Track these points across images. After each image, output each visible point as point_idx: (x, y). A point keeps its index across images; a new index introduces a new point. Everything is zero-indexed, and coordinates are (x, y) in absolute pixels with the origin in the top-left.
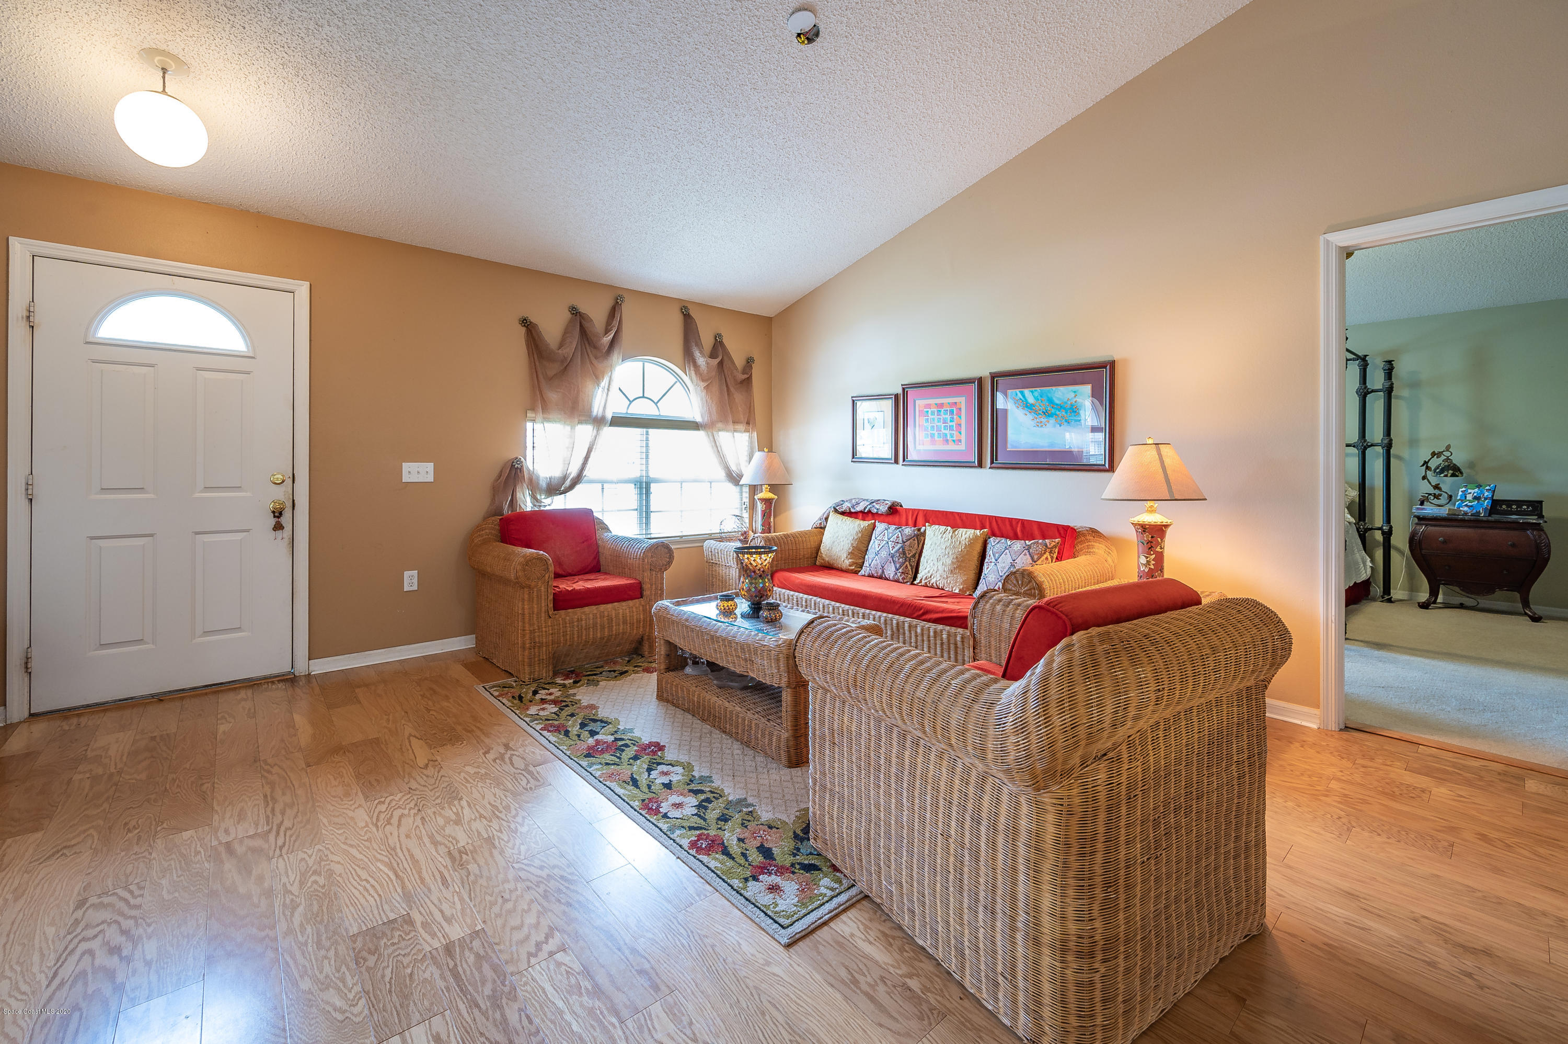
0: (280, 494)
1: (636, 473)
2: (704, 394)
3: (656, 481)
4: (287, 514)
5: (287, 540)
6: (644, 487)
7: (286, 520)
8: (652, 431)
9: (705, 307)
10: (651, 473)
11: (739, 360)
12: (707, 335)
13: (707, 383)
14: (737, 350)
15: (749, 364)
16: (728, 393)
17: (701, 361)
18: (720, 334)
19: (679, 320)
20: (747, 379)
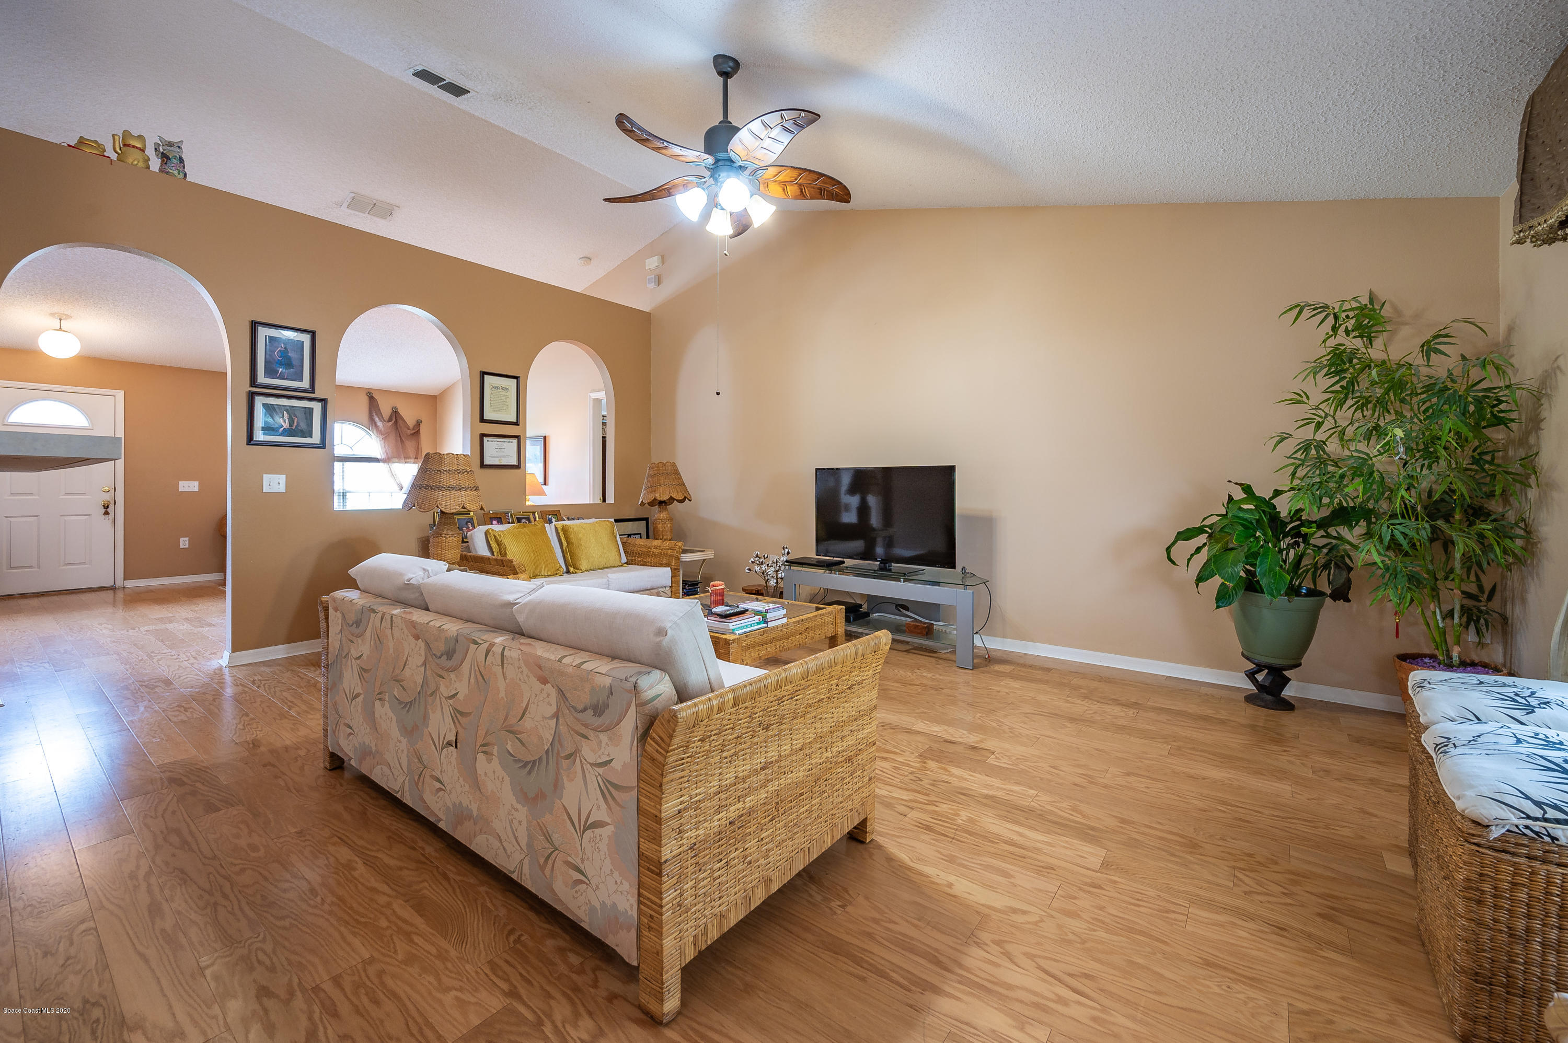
0: (108, 497)
2: (382, 441)
3: (350, 492)
4: (111, 507)
5: (111, 520)
7: (110, 510)
9: (385, 392)
10: (347, 489)
11: (410, 421)
12: (386, 408)
13: (385, 436)
14: (409, 415)
15: (418, 423)
16: (402, 441)
17: (379, 423)
18: (395, 408)
19: (365, 400)
20: (416, 433)
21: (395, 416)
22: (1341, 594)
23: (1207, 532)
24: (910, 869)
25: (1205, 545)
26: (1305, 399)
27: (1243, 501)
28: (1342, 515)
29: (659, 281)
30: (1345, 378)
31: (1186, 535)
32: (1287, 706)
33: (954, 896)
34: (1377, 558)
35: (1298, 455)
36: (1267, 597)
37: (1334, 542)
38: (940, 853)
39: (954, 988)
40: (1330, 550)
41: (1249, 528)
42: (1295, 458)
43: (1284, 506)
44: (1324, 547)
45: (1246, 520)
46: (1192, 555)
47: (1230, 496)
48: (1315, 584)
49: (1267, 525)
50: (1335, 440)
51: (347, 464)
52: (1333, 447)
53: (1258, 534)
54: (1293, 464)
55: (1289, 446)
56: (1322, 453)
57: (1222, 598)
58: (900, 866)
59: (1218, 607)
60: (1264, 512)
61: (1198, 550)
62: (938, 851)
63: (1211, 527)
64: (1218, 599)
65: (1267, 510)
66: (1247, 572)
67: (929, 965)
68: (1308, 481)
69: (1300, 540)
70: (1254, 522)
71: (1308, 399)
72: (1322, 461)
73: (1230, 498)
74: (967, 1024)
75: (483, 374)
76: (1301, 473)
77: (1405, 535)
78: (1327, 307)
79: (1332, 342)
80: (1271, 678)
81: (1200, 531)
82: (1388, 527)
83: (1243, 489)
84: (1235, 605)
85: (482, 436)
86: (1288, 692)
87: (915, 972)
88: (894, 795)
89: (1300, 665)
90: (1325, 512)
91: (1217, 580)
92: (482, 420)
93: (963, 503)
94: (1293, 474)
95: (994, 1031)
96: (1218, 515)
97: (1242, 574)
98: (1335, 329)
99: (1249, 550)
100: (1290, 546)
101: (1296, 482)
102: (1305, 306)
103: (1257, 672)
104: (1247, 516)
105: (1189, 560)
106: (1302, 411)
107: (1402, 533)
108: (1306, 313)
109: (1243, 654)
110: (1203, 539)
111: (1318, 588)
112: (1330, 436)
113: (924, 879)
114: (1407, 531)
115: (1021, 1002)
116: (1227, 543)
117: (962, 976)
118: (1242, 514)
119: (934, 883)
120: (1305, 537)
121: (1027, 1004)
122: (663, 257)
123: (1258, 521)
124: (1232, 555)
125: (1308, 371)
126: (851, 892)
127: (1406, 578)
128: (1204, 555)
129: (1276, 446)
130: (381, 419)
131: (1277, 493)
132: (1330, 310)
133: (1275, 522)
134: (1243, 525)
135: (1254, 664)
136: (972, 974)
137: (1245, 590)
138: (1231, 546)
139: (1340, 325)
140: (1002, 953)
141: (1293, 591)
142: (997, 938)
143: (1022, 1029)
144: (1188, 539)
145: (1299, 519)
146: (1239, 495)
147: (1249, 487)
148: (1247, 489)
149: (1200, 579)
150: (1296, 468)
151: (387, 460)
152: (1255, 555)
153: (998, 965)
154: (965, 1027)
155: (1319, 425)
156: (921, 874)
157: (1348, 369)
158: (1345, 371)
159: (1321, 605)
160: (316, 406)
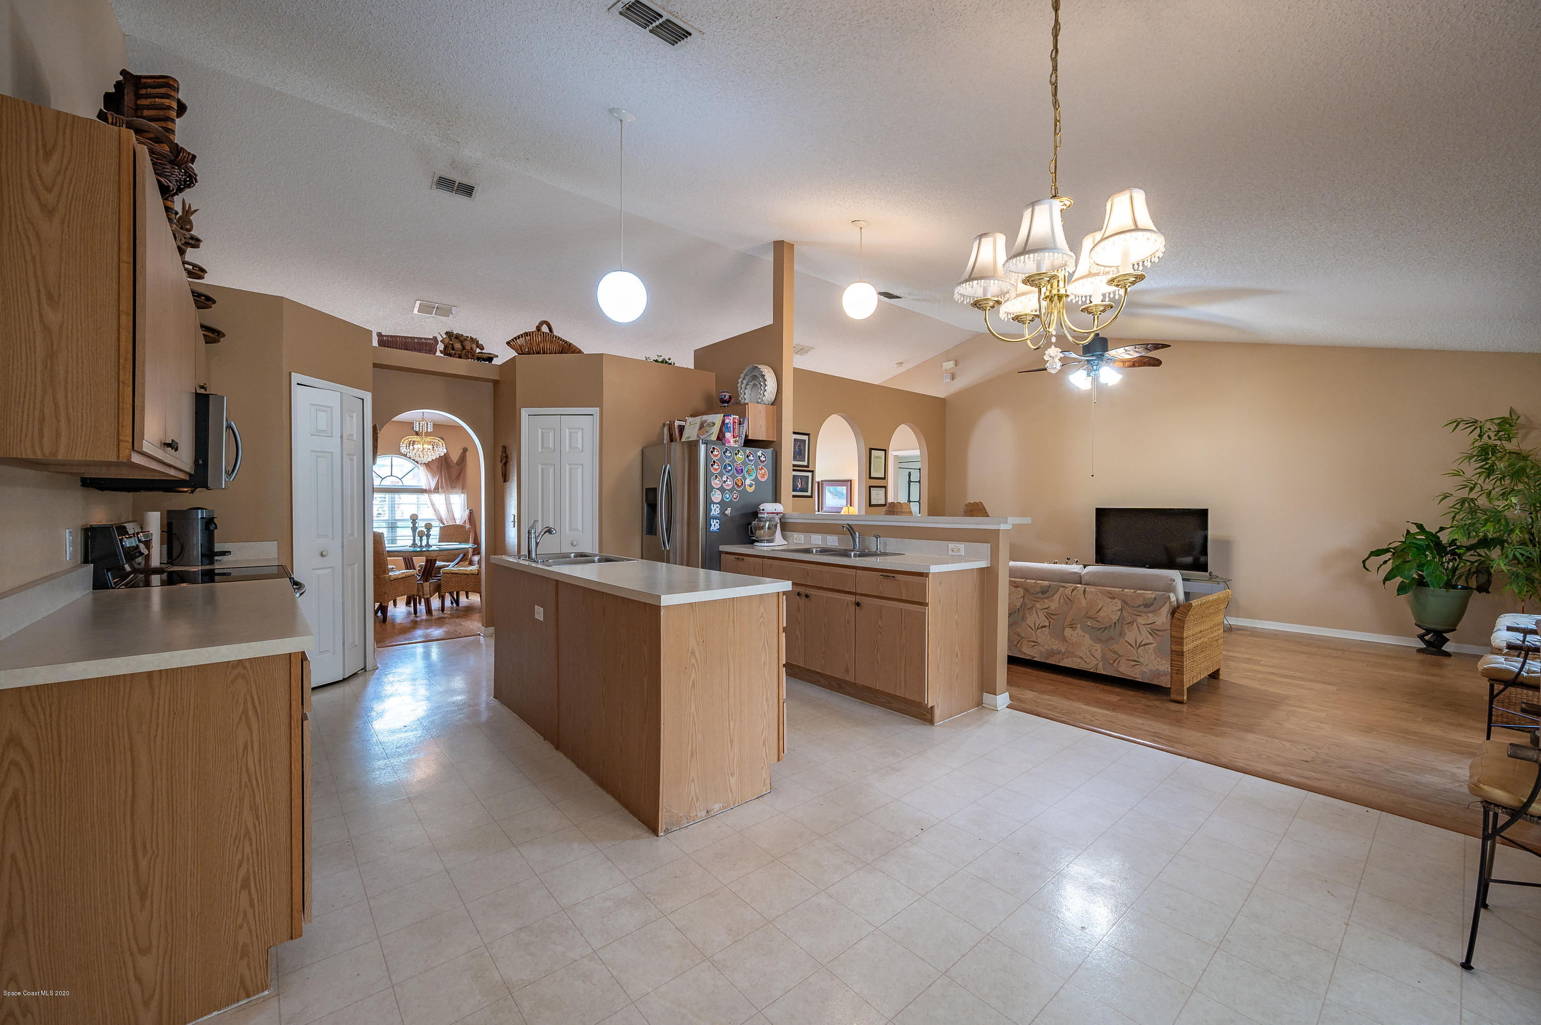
22: (1483, 588)
23: (1391, 552)
25: (1390, 559)
26: (1461, 473)
27: (1417, 534)
28: (1485, 543)
29: (953, 377)
30: (1488, 463)
31: (1378, 553)
32: (1448, 655)
34: (1504, 568)
35: (1458, 506)
36: (1432, 588)
37: (1483, 559)
40: (1480, 564)
41: (1420, 549)
42: (1455, 508)
43: (1445, 538)
44: (1476, 562)
45: (1419, 545)
46: (1381, 565)
47: (1408, 531)
48: (1467, 583)
49: (1433, 548)
50: (1484, 497)
52: (1482, 502)
53: (1427, 553)
54: (1454, 512)
55: (1450, 501)
56: (1472, 505)
57: (1402, 589)
59: (1398, 595)
60: (1431, 540)
61: (1385, 562)
63: (1394, 548)
64: (1398, 591)
65: (1433, 539)
66: (1419, 575)
68: (1463, 523)
69: (1457, 557)
70: (1424, 546)
71: (1464, 473)
72: (1473, 511)
73: (1408, 532)
75: (871, 449)
76: (1457, 517)
77: (1522, 555)
78: (1476, 422)
79: (1478, 444)
80: (1434, 637)
81: (1387, 551)
82: (1512, 550)
83: (1417, 527)
84: (1410, 594)
85: (870, 487)
86: (1447, 648)
89: (1455, 630)
90: (1475, 541)
91: (1399, 580)
92: (870, 478)
93: (1213, 532)
94: (1454, 518)
96: (1399, 542)
97: (1415, 576)
98: (1480, 436)
99: (1420, 562)
100: (1450, 560)
101: (1455, 523)
102: (1461, 421)
103: (1426, 635)
104: (1419, 542)
105: (1378, 568)
106: (1459, 480)
107: (1521, 554)
108: (1461, 426)
109: (1416, 624)
110: (1388, 556)
111: (1470, 586)
112: (1481, 495)
114: (1524, 552)
116: (1405, 559)
118: (1415, 541)
120: (1460, 555)
122: (956, 361)
123: (1427, 545)
124: (1408, 565)
125: (1462, 459)
127: (1525, 579)
128: (1389, 567)
129: (1441, 501)
131: (1442, 529)
132: (1479, 424)
133: (1439, 549)
134: (1416, 548)
135: (1424, 629)
137: (1417, 585)
138: (1408, 559)
139: (1484, 434)
141: (1449, 585)
144: (1378, 555)
145: (1455, 545)
146: (1414, 530)
147: (1421, 525)
148: (1420, 526)
149: (1386, 579)
150: (1456, 514)
152: (1423, 565)
155: (1472, 489)
157: (1490, 458)
158: (1488, 459)
159: (1469, 595)
160: (810, 474)
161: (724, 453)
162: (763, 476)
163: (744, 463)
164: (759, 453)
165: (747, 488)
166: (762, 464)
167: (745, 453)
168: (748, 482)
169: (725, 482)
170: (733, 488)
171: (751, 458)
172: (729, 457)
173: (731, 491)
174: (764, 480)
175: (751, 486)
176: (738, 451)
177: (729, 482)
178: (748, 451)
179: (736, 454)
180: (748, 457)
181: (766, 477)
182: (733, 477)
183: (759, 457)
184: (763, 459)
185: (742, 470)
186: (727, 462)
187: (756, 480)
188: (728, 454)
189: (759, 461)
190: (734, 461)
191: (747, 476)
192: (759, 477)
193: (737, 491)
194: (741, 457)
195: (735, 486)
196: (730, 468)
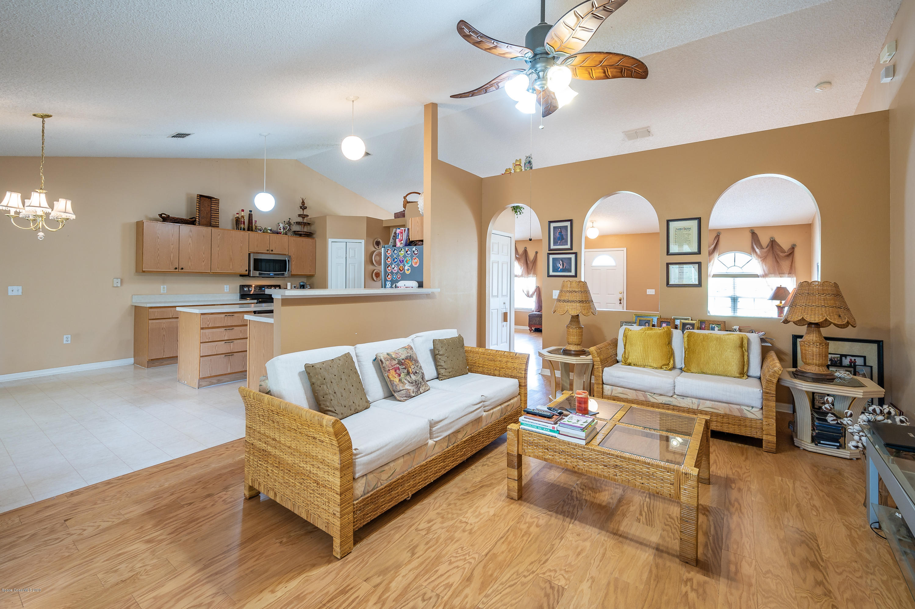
0: (620, 296)
1: (731, 294)
2: (761, 263)
3: (740, 297)
4: (622, 300)
5: (622, 307)
6: (734, 300)
7: (622, 302)
8: (736, 279)
9: (764, 228)
10: (738, 294)
11: (786, 246)
12: (765, 240)
13: (764, 259)
14: (784, 243)
15: (793, 248)
16: (777, 262)
17: (757, 250)
18: (772, 238)
19: (749, 235)
20: (791, 253)
21: (773, 243)
24: (300, 574)
33: (261, 592)
38: (310, 593)
39: (199, 576)
51: (738, 280)
58: (305, 570)
62: (312, 592)
67: (218, 570)
74: (175, 577)
87: (218, 564)
88: (399, 578)
92: (668, 253)
95: (163, 586)
113: (287, 579)
115: (167, 602)
117: (201, 581)
119: (280, 583)
121: (163, 604)
126: (291, 546)
130: (761, 247)
136: (199, 586)
140: (202, 603)
142: (214, 604)
143: (154, 598)
151: (765, 276)
153: (195, 599)
154: (174, 576)
156: (291, 579)
160: (573, 256)
161: (394, 251)
162: (416, 264)
163: (405, 256)
164: (414, 249)
165: (406, 271)
166: (415, 256)
167: (405, 250)
168: (406, 268)
169: (393, 268)
170: (398, 272)
171: (409, 252)
172: (396, 254)
173: (397, 273)
174: (416, 266)
175: (408, 270)
176: (401, 249)
177: (395, 269)
178: (407, 249)
179: (400, 251)
180: (407, 252)
181: (418, 264)
182: (398, 265)
183: (414, 251)
184: (416, 252)
185: (403, 261)
186: (395, 257)
187: (411, 266)
188: (395, 252)
189: (413, 254)
190: (399, 256)
191: (406, 264)
192: (413, 264)
193: (400, 273)
194: (402, 253)
195: (399, 271)
196: (396, 260)
